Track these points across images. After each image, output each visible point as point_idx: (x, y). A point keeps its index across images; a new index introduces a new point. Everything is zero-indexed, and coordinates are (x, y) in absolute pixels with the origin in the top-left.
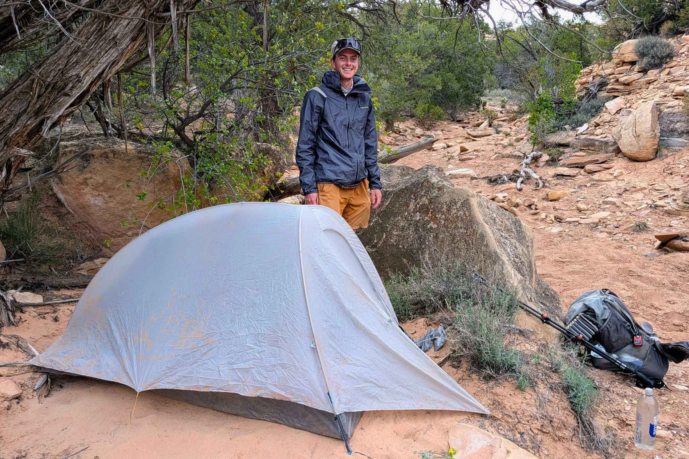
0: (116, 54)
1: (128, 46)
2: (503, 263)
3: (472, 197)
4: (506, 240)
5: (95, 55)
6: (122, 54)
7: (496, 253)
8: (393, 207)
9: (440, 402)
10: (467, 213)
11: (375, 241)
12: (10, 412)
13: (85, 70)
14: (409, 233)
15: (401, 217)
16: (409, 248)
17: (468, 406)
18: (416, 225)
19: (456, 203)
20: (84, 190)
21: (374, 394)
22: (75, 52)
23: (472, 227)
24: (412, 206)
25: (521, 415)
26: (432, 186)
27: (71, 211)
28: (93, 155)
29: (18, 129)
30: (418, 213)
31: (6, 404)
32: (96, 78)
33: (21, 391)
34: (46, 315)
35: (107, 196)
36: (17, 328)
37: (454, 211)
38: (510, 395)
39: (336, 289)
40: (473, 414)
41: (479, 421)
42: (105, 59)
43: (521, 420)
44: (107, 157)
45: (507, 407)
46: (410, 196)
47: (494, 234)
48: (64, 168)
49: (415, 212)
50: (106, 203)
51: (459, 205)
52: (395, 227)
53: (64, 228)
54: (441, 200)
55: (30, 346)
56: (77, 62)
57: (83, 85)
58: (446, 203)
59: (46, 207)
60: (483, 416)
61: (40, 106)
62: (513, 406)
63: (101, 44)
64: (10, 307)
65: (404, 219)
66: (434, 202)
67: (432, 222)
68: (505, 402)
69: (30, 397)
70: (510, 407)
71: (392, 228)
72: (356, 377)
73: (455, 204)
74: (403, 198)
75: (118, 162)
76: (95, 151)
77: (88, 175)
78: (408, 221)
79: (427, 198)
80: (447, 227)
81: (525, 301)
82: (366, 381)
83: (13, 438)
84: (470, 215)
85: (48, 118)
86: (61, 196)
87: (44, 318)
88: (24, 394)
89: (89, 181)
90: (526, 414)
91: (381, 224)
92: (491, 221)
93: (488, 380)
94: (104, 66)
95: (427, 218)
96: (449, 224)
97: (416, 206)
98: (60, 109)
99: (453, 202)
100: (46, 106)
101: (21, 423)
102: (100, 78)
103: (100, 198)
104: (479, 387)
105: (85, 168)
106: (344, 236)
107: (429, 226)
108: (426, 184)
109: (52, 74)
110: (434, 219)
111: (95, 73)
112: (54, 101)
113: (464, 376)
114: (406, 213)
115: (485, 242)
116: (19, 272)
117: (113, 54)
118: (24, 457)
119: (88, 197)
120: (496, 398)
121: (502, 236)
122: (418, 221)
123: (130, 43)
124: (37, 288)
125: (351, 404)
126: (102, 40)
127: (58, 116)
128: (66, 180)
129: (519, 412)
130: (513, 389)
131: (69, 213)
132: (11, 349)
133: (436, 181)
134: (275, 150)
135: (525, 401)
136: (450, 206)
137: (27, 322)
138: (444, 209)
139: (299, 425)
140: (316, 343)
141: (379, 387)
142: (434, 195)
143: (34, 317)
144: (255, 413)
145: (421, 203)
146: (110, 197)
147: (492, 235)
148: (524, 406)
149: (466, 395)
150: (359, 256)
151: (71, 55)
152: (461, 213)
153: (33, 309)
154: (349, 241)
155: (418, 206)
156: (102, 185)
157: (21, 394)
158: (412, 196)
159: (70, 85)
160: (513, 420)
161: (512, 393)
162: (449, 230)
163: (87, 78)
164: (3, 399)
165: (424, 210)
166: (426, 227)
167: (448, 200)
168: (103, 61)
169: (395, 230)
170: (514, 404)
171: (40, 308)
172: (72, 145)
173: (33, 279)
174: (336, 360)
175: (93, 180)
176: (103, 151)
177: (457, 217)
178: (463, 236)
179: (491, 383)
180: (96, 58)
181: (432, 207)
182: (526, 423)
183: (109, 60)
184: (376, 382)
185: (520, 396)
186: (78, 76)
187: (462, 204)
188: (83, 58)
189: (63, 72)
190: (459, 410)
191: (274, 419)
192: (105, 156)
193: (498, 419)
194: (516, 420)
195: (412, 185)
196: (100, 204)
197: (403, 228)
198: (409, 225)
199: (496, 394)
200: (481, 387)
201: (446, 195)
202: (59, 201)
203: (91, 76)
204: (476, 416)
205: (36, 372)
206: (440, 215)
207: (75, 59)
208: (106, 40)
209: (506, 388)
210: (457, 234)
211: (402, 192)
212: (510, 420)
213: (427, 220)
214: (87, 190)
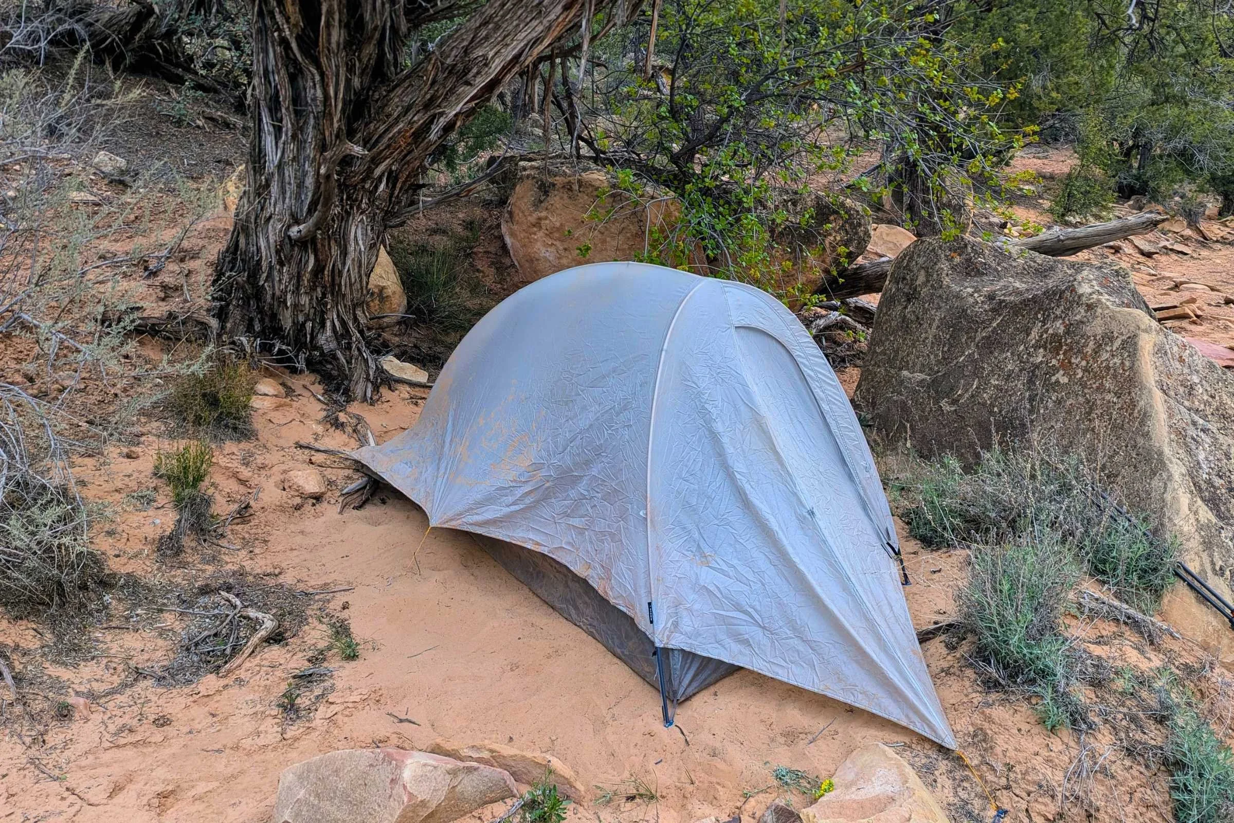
0: (540, 28)
1: (558, 17)
2: (1170, 477)
3: (1146, 331)
4: (1201, 434)
5: (510, 28)
6: (549, 28)
7: (1160, 454)
8: (1004, 331)
9: (864, 693)
10: (1127, 364)
11: (959, 393)
12: (297, 514)
13: (495, 50)
14: (1016, 385)
15: (1012, 354)
16: (1009, 415)
17: (915, 719)
18: (1033, 371)
19: (1112, 339)
20: (535, 234)
21: (746, 636)
22: (485, 24)
23: (1129, 393)
24: (1034, 335)
25: (1019, 776)
26: (1077, 300)
27: (516, 263)
28: (554, 185)
29: (401, 126)
30: (1042, 350)
31: (298, 500)
32: (511, 61)
33: (323, 490)
34: (419, 401)
35: (561, 248)
36: (371, 407)
37: (1105, 356)
38: (1019, 730)
39: (719, 427)
40: (923, 739)
41: (928, 757)
42: (524, 34)
43: (1014, 785)
44: (570, 189)
45: (998, 750)
46: (1036, 314)
47: (1170, 416)
48: (470, 191)
49: (1036, 347)
50: (559, 258)
51: (1117, 343)
52: (997, 371)
53: (499, 286)
54: (1088, 329)
55: (370, 434)
56: (487, 38)
57: (491, 71)
58: (1095, 336)
59: (485, 252)
60: (942, 750)
61: (432, 97)
62: (1011, 753)
63: (520, 12)
64: (371, 377)
65: (1016, 358)
66: (1074, 332)
67: (1062, 372)
68: (1000, 740)
69: (333, 501)
70: (1004, 752)
71: (992, 371)
72: (719, 595)
73: (1112, 342)
74: (1024, 316)
75: (583, 198)
76: (557, 178)
77: (543, 214)
78: (1021, 362)
79: (1064, 323)
80: (1084, 386)
81: (1203, 571)
82: (738, 607)
83: (280, 548)
84: (1131, 368)
85: (441, 114)
86: (508, 240)
87: (416, 404)
88: (326, 496)
89: (543, 222)
90: (1032, 777)
91: (976, 361)
92: (1181, 389)
93: (989, 688)
94: (522, 44)
95: (1054, 362)
96: (1089, 380)
97: (1042, 336)
98: (458, 104)
99: (1109, 337)
100: (439, 97)
101: (302, 532)
102: (517, 63)
103: (552, 249)
104: (967, 696)
105: (541, 202)
106: (789, 347)
107: (1054, 379)
108: (1068, 294)
109: (453, 53)
110: (1067, 366)
111: (509, 54)
112: (452, 91)
113: (952, 666)
114: (1022, 347)
115: (1146, 428)
116: (417, 336)
117: (536, 28)
118: (276, 576)
119: (539, 245)
120: (986, 725)
121: (1194, 423)
122: (1037, 367)
123: (562, 13)
124: (430, 361)
125: (700, 639)
126: (522, 7)
127: (454, 112)
128: (517, 218)
129: (1017, 769)
130: (1032, 721)
131: (513, 266)
132: (344, 432)
133: (1089, 291)
134: (851, 208)
135: (1045, 753)
136: (1101, 345)
137: (390, 403)
138: (1089, 350)
139: (619, 651)
140: (649, 510)
141: (760, 626)
142: (1078, 317)
143: (404, 399)
144: (573, 612)
145: (1051, 331)
146: (565, 249)
147: (1163, 416)
148: (1037, 762)
149: (916, 694)
150: (817, 391)
151: (480, 26)
152: (1117, 360)
153: (408, 389)
154: (798, 359)
155: (1045, 336)
156: (558, 229)
157: (323, 493)
158: (1039, 316)
159: (475, 70)
160: (996, 780)
161: (1028, 727)
162: (1086, 391)
163: (497, 61)
164: (297, 494)
165: (1054, 344)
166: (1049, 379)
167: (1099, 331)
168: (521, 38)
169: (996, 377)
170: (1016, 749)
171: (417, 389)
172: (533, 168)
173: (430, 348)
174: (686, 553)
175: (547, 222)
176: (566, 180)
177: (1108, 368)
178: (1109, 408)
179: (993, 696)
180: (513, 33)
181: (1069, 341)
182: (1024, 795)
183: (530, 37)
184: (757, 616)
185: (1039, 740)
186: (485, 57)
187: (1123, 342)
188: (495, 33)
189: (466, 51)
190: (895, 720)
191: (592, 630)
192: (568, 187)
193: (967, 766)
194: (1003, 781)
195: (1044, 293)
196: (551, 259)
197: (1009, 376)
198: (1021, 371)
199: (989, 719)
200: (971, 696)
201: (1099, 321)
202: (504, 247)
203: (502, 58)
204: (927, 746)
205: (358, 471)
206: (1079, 359)
207: (484, 33)
208: (527, 7)
209: (1018, 716)
210: (1099, 402)
211: (1026, 305)
212: (990, 777)
213: (1054, 366)
214: (540, 234)
